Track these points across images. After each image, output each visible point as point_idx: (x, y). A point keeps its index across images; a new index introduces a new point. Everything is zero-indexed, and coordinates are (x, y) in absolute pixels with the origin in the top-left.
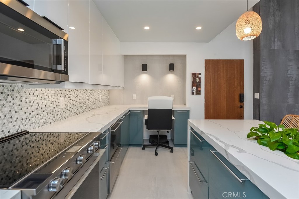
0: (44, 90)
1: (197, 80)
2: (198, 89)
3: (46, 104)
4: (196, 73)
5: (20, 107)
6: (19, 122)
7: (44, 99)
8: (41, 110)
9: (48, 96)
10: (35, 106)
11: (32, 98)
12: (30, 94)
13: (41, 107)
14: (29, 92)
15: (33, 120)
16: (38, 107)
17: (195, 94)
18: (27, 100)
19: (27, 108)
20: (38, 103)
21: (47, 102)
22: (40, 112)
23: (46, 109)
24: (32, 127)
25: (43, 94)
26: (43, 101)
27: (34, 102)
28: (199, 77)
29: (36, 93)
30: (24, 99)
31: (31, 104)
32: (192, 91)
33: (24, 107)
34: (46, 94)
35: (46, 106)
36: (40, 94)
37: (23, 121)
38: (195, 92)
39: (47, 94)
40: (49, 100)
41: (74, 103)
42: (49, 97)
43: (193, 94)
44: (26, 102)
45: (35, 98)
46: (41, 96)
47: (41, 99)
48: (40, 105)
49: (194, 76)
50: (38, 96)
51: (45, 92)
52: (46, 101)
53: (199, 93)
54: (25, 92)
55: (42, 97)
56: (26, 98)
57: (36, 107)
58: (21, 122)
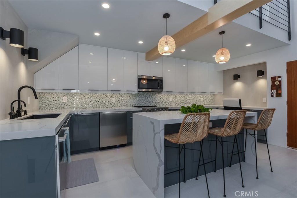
1: (277, 83)
2: (278, 92)
4: (275, 77)
6: (155, 103)
11: (159, 97)
15: (159, 103)
17: (274, 96)
19: (157, 100)
24: (158, 105)
28: (279, 80)
29: (160, 96)
32: (272, 93)
35: (163, 100)
38: (274, 94)
40: (165, 98)
41: (178, 100)
43: (272, 96)
49: (273, 80)
53: (279, 95)
57: (160, 100)
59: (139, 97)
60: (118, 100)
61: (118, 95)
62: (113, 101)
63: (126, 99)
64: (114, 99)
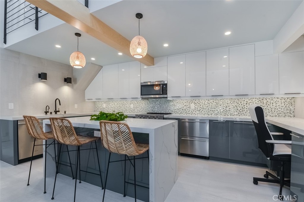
0: (181, 100)
25: (180, 102)
59: (153, 103)
60: (135, 106)
61: (135, 102)
62: (131, 108)
63: (141, 105)
64: (132, 106)
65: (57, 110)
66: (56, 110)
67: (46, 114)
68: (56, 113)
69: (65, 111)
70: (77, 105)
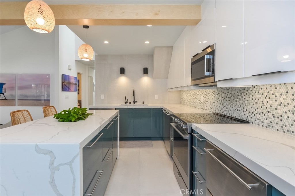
0: (270, 88)
3: (272, 104)
5: (248, 102)
6: (247, 113)
7: (269, 98)
8: (266, 110)
9: (274, 96)
10: (260, 103)
11: (257, 96)
12: (255, 92)
13: (265, 107)
14: (255, 90)
15: (258, 116)
16: (262, 105)
18: (253, 97)
19: (253, 104)
20: (262, 101)
21: (273, 103)
22: (264, 112)
23: (271, 110)
25: (268, 92)
26: (268, 100)
27: (258, 99)
29: (261, 91)
30: (251, 96)
31: (256, 101)
33: (251, 102)
34: (272, 92)
35: (271, 106)
36: (265, 92)
37: (250, 114)
39: (274, 92)
40: (276, 101)
42: (276, 96)
44: (253, 99)
45: (260, 96)
46: (266, 94)
47: (266, 98)
48: (265, 104)
50: (262, 94)
51: (271, 90)
52: (272, 100)
54: (252, 91)
55: (266, 96)
56: (252, 96)
57: (261, 105)
58: (249, 114)
61: (205, 92)
63: (210, 98)
65: (136, 100)
66: (134, 100)
67: (126, 104)
68: (134, 103)
69: (143, 102)
70: (157, 95)
